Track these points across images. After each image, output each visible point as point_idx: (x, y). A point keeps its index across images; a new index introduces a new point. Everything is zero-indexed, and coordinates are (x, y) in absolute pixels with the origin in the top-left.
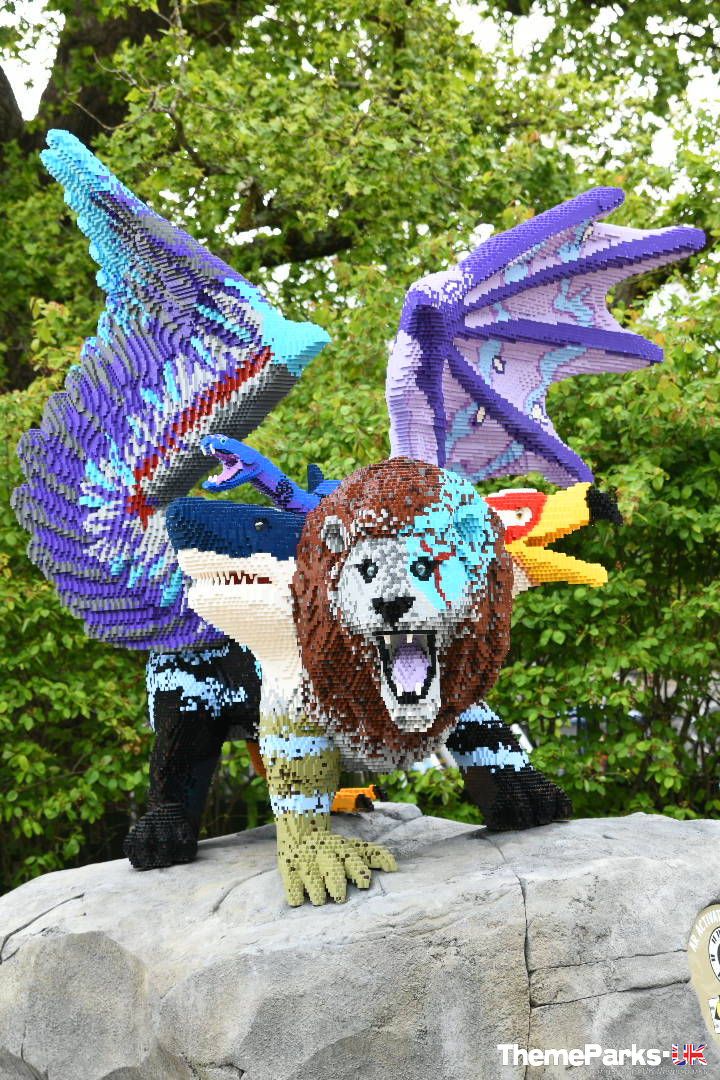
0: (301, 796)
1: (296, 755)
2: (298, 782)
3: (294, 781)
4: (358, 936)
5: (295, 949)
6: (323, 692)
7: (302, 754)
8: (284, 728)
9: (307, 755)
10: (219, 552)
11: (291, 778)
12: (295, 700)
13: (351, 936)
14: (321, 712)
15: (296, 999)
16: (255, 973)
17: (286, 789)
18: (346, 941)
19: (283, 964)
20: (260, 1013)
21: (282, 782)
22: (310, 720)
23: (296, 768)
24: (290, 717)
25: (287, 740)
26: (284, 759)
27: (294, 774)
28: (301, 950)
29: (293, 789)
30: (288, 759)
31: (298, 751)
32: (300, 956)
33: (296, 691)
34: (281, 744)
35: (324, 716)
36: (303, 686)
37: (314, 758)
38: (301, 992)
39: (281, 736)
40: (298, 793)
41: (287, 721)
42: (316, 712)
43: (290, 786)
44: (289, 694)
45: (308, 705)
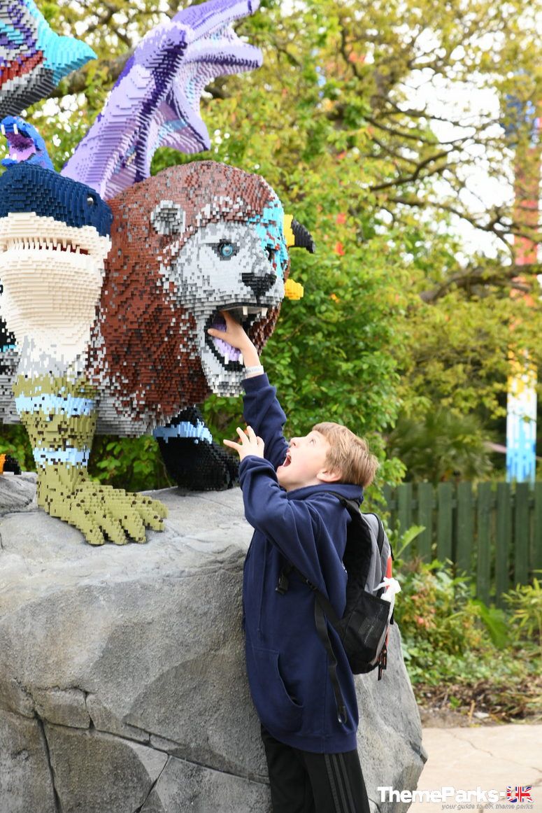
0: (75, 450)
1: (74, 413)
2: (73, 437)
3: (70, 436)
4: (193, 570)
5: (138, 581)
6: (114, 359)
7: (79, 413)
8: (63, 389)
9: (82, 413)
10: (57, 219)
11: (69, 433)
12: (76, 365)
13: (187, 570)
14: (104, 377)
15: (144, 626)
16: (103, 602)
17: (61, 443)
18: (184, 574)
19: (129, 595)
20: (111, 639)
21: (58, 436)
22: (91, 383)
23: (74, 424)
24: (68, 380)
25: (65, 399)
26: (64, 416)
27: (72, 430)
28: (144, 582)
29: (68, 443)
30: (68, 416)
31: (76, 410)
32: (144, 587)
33: (78, 357)
34: (59, 403)
35: (107, 380)
36: (88, 353)
37: (87, 417)
38: (149, 619)
39: (59, 396)
40: (72, 447)
41: (65, 383)
42: (100, 377)
43: (64, 441)
44: (70, 358)
45: (91, 370)
